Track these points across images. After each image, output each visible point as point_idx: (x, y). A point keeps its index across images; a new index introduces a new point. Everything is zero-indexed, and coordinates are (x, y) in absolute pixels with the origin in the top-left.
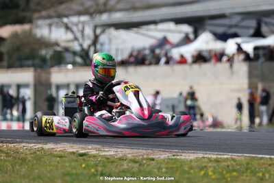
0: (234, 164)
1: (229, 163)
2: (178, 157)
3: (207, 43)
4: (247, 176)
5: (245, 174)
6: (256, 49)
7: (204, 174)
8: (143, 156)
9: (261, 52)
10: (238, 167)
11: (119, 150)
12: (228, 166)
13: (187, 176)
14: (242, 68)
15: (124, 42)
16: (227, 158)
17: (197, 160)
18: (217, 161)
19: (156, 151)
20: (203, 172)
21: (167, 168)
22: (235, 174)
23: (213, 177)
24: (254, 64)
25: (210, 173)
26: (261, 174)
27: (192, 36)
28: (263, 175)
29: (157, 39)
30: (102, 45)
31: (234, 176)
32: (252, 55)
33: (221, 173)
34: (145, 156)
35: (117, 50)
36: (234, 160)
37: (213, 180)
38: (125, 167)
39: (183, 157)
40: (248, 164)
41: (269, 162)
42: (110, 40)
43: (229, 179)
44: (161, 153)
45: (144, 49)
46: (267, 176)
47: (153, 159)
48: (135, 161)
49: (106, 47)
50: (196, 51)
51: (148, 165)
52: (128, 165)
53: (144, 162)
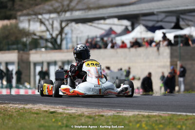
0: (161, 119)
1: (157, 118)
2: (121, 114)
3: (141, 33)
4: (169, 128)
6: (176, 37)
8: (95, 113)
9: (179, 39)
10: (164, 121)
11: (79, 109)
12: (156, 121)
13: (127, 127)
14: (166, 51)
15: (82, 32)
16: (156, 115)
17: (134, 116)
18: (148, 117)
19: (105, 109)
20: (138, 125)
21: (113, 122)
22: (161, 126)
23: (146, 128)
24: (174, 48)
25: (144, 126)
26: (179, 127)
27: (130, 28)
28: (181, 127)
29: (105, 30)
30: (66, 34)
33: (151, 126)
34: (97, 114)
35: (77, 38)
36: (160, 116)
38: (83, 121)
39: (124, 114)
40: (170, 119)
41: (186, 118)
42: (72, 31)
44: (109, 111)
45: (96, 37)
46: (184, 127)
47: (103, 116)
48: (90, 117)
49: (69, 36)
50: (133, 38)
51: (99, 120)
52: (85, 120)
53: (97, 117)
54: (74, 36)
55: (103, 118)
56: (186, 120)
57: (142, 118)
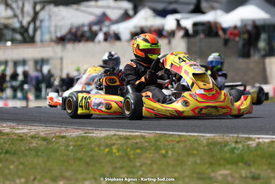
0: (143, 141)
1: (138, 141)
2: (90, 135)
3: (146, 19)
4: (150, 153)
5: (148, 151)
6: (195, 25)
7: (108, 152)
8: (55, 133)
9: (200, 28)
10: (147, 144)
11: (33, 128)
12: (137, 143)
13: (90, 153)
15: (63, 18)
16: (137, 136)
17: (107, 138)
18: (127, 138)
19: (70, 128)
20: (107, 150)
21: (74, 146)
22: (139, 151)
23: (117, 154)
24: (192, 40)
25: (115, 151)
26: (164, 152)
27: (131, 12)
28: (167, 152)
29: (96, 16)
30: (41, 21)
31: (138, 153)
32: (191, 31)
33: (125, 150)
34: (57, 134)
35: (56, 26)
36: (143, 137)
37: (116, 157)
38: (34, 145)
39: (94, 135)
40: (156, 141)
41: (178, 139)
42: (50, 16)
43: (132, 156)
44: (74, 130)
45: (83, 26)
46: (170, 153)
47: (63, 137)
48: (44, 139)
49: (46, 24)
50: (135, 27)
51: (57, 143)
52: (36, 143)
53: (54, 139)
54: (53, 24)
55: (63, 140)
56: (178, 142)
57: (117, 140)
